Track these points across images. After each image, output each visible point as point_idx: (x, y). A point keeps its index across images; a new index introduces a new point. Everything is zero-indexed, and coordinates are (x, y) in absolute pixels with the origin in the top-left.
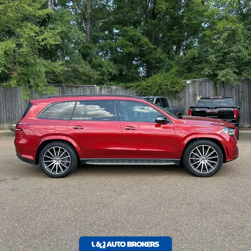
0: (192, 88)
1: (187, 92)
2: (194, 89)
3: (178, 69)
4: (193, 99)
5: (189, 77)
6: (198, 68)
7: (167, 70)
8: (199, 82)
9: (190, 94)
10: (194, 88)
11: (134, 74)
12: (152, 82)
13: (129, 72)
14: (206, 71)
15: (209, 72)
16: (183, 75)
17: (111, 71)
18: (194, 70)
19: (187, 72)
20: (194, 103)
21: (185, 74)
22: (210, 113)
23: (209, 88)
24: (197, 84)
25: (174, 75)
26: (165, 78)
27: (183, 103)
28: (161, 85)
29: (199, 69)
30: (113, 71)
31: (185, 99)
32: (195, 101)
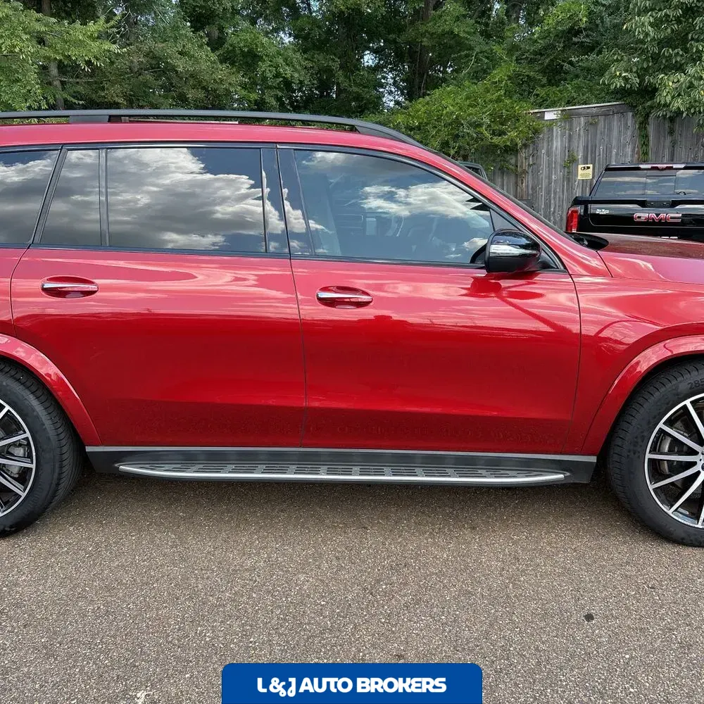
0: (563, 135)
1: (543, 151)
2: (570, 141)
3: (514, 71)
4: (564, 175)
5: (553, 98)
6: (583, 69)
7: (478, 76)
8: (586, 115)
9: (555, 159)
10: (570, 135)
11: (365, 87)
12: (428, 113)
13: (350, 81)
14: (618, 74)
15: (626, 79)
16: (530, 93)
17: (289, 76)
18: (568, 77)
19: (544, 80)
20: (567, 191)
21: (538, 90)
22: (648, 222)
23: (620, 136)
24: (580, 124)
25: (502, 92)
26: (473, 100)
27: (527, 186)
28: (457, 123)
29: (589, 70)
30: (296, 75)
31: (536, 173)
32: (568, 184)
